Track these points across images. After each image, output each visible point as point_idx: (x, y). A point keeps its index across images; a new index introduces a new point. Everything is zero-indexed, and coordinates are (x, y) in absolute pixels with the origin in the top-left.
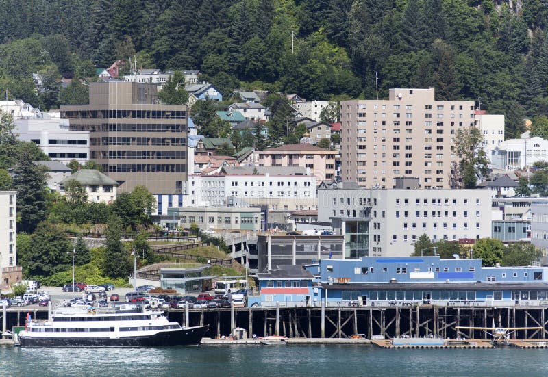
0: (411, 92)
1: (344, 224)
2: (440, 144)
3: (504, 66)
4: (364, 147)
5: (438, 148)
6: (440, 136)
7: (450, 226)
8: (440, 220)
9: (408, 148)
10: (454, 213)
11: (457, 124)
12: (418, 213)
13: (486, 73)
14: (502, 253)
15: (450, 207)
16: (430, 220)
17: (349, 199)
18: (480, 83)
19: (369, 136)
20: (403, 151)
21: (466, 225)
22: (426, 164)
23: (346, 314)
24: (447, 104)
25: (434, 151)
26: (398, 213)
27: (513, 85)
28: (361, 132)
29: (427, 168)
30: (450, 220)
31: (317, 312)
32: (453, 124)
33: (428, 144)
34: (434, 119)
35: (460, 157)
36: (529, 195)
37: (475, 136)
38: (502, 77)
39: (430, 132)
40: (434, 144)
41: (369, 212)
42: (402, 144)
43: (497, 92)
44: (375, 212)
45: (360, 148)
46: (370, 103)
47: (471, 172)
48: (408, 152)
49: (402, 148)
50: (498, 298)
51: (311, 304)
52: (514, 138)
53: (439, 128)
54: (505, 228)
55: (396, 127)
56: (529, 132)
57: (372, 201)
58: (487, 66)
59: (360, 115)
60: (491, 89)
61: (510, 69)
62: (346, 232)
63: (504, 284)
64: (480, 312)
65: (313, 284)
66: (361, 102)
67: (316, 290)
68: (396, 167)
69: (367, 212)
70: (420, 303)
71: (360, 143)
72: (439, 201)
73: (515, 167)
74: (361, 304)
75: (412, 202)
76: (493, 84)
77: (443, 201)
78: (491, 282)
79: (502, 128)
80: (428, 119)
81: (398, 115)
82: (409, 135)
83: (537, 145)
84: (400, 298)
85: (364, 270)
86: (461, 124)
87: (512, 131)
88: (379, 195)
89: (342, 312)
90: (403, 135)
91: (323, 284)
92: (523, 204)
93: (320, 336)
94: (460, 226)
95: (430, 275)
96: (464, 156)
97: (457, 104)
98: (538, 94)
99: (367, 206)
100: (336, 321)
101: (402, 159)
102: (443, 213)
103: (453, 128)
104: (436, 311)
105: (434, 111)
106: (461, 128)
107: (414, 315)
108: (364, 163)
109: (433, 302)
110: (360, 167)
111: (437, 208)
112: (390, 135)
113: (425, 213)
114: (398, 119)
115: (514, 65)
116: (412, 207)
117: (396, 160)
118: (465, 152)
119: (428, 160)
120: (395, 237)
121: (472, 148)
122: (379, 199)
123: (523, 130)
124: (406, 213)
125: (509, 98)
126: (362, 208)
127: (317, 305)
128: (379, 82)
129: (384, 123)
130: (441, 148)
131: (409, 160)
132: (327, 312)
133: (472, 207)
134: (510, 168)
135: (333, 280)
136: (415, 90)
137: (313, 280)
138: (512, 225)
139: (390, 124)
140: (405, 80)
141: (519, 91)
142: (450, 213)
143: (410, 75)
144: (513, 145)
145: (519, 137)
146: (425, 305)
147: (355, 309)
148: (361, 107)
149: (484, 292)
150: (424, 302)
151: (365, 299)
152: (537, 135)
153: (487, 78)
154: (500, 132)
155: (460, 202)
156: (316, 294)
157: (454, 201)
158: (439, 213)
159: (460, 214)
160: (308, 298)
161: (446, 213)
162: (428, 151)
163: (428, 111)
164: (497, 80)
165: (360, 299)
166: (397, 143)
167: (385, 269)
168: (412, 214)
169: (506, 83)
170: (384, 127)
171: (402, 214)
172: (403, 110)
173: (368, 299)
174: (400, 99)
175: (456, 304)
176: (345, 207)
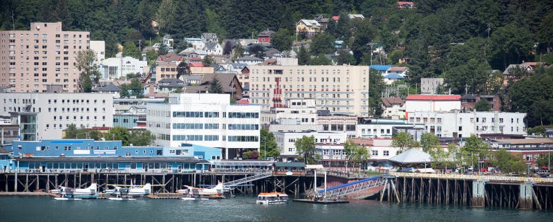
0: (46, 25)
1: (19, 117)
2: (66, 61)
3: (101, 6)
4: (14, 64)
5: (65, 64)
6: (66, 56)
7: (85, 118)
8: (78, 114)
9: (44, 64)
10: (88, 110)
11: (78, 47)
12: (63, 109)
13: (89, 11)
14: (127, 137)
15: (85, 105)
16: (71, 114)
17: (15, 100)
18: (86, 19)
19: (18, 56)
20: (41, 66)
21: (95, 118)
22: (57, 75)
23: (32, 178)
24: (71, 33)
25: (62, 66)
26: (50, 109)
27: (108, 20)
28: (12, 53)
29: (57, 78)
30: (85, 114)
31: (11, 177)
32: (75, 47)
33: (58, 61)
34: (62, 44)
35: (80, 70)
36: (129, 97)
37: (90, 55)
38: (99, 14)
39: (59, 53)
40: (62, 61)
41: (30, 109)
42: (40, 61)
43: (97, 25)
44: (34, 109)
45: (11, 64)
46: (18, 33)
47: (88, 81)
48: (45, 67)
49: (40, 64)
50: (133, 167)
51: (7, 171)
52: (111, 57)
53: (65, 50)
54: (121, 119)
55: (36, 50)
56: (121, 53)
57: (32, 101)
58: (90, 7)
59: (11, 41)
60: (93, 23)
61: (106, 8)
62: (21, 122)
63: (137, 158)
64: (121, 176)
65: (9, 158)
66: (11, 32)
67: (11, 162)
68: (36, 77)
69: (28, 108)
70: (82, 171)
71: (12, 61)
72: (78, 101)
73: (113, 77)
74: (41, 171)
75: (60, 101)
76: (94, 19)
77: (80, 101)
78: (128, 156)
79: (104, 50)
80: (58, 44)
81: (37, 41)
82: (45, 55)
83: (129, 62)
84: (68, 167)
85: (43, 148)
86: (80, 47)
87: (110, 52)
88: (36, 97)
89: (29, 177)
90: (40, 55)
91: (15, 158)
92: (126, 103)
93: (13, 190)
94: (92, 118)
95: (87, 152)
96: (83, 70)
97: (77, 33)
98: (125, 26)
99: (28, 104)
100: (24, 183)
101: (40, 72)
102: (80, 109)
103: (75, 50)
104: (93, 176)
105: (61, 39)
106: (81, 50)
107: (78, 179)
108: (14, 75)
109: (90, 170)
110: (12, 77)
111: (76, 106)
112: (32, 55)
113: (68, 109)
114: (37, 44)
115: (108, 6)
116: (59, 105)
117: (36, 72)
118: (84, 67)
119: (58, 72)
120: (48, 126)
121: (88, 64)
122: (36, 99)
123: (117, 51)
124: (55, 109)
125: (105, 28)
126: (25, 105)
127: (12, 171)
128: (15, 17)
129: (28, 47)
130: (67, 64)
131: (45, 72)
132: (18, 177)
133: (100, 105)
134: (110, 78)
135: (21, 155)
136: (48, 24)
137: (9, 154)
138: (126, 118)
139: (32, 48)
140: (33, 16)
141: (112, 24)
142: (85, 110)
143: (37, 12)
144: (111, 62)
145: (115, 57)
146: (85, 172)
147: (38, 175)
148: (12, 36)
149: (125, 163)
150: (84, 170)
151: (44, 168)
152: (128, 55)
153: (90, 14)
154: (102, 53)
155: (92, 101)
156: (11, 165)
157: (88, 101)
158: (78, 109)
159: (92, 110)
160: (5, 167)
161: (82, 109)
162: (58, 66)
163: (58, 39)
164: (96, 16)
165: (41, 168)
166: (36, 61)
167: (57, 147)
168: (60, 110)
169: (103, 18)
170: (28, 49)
171: (52, 110)
172: (41, 38)
173: (46, 168)
174: (38, 30)
175: (106, 172)
176: (12, 105)
